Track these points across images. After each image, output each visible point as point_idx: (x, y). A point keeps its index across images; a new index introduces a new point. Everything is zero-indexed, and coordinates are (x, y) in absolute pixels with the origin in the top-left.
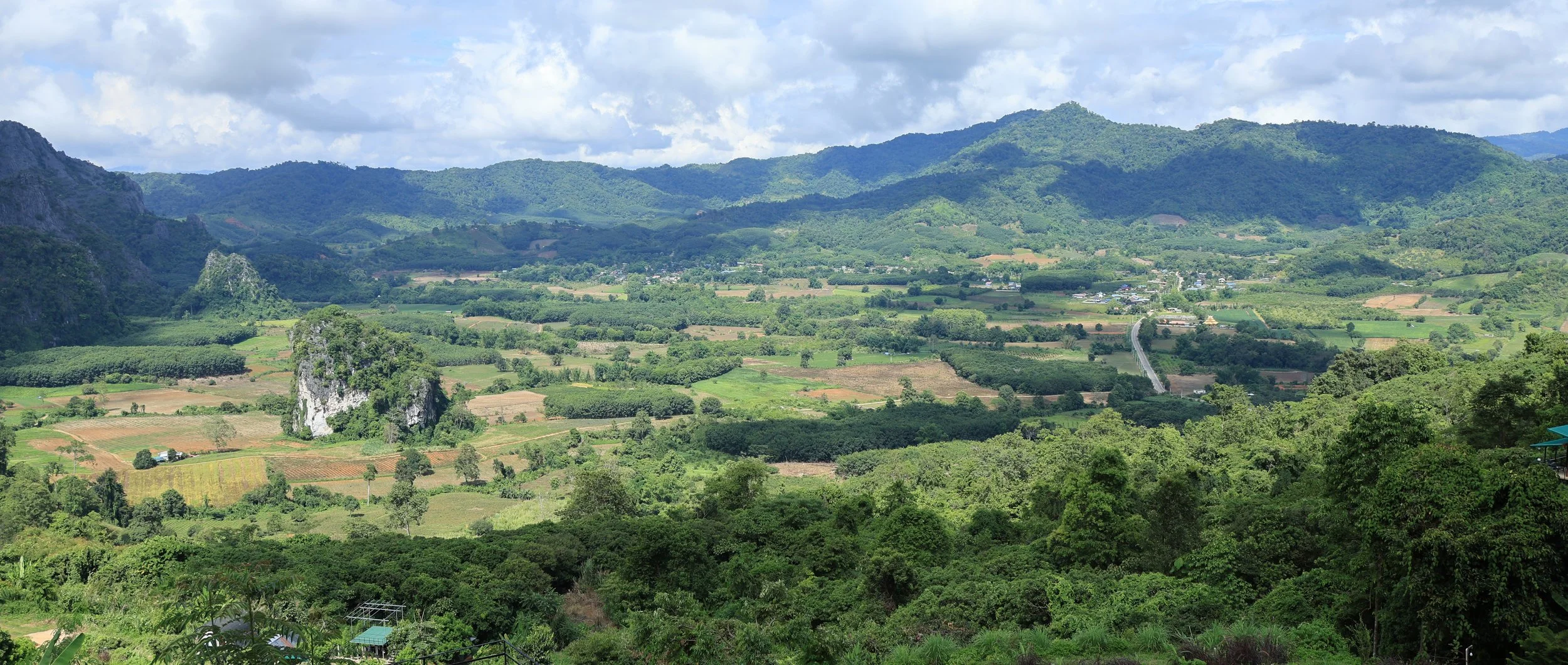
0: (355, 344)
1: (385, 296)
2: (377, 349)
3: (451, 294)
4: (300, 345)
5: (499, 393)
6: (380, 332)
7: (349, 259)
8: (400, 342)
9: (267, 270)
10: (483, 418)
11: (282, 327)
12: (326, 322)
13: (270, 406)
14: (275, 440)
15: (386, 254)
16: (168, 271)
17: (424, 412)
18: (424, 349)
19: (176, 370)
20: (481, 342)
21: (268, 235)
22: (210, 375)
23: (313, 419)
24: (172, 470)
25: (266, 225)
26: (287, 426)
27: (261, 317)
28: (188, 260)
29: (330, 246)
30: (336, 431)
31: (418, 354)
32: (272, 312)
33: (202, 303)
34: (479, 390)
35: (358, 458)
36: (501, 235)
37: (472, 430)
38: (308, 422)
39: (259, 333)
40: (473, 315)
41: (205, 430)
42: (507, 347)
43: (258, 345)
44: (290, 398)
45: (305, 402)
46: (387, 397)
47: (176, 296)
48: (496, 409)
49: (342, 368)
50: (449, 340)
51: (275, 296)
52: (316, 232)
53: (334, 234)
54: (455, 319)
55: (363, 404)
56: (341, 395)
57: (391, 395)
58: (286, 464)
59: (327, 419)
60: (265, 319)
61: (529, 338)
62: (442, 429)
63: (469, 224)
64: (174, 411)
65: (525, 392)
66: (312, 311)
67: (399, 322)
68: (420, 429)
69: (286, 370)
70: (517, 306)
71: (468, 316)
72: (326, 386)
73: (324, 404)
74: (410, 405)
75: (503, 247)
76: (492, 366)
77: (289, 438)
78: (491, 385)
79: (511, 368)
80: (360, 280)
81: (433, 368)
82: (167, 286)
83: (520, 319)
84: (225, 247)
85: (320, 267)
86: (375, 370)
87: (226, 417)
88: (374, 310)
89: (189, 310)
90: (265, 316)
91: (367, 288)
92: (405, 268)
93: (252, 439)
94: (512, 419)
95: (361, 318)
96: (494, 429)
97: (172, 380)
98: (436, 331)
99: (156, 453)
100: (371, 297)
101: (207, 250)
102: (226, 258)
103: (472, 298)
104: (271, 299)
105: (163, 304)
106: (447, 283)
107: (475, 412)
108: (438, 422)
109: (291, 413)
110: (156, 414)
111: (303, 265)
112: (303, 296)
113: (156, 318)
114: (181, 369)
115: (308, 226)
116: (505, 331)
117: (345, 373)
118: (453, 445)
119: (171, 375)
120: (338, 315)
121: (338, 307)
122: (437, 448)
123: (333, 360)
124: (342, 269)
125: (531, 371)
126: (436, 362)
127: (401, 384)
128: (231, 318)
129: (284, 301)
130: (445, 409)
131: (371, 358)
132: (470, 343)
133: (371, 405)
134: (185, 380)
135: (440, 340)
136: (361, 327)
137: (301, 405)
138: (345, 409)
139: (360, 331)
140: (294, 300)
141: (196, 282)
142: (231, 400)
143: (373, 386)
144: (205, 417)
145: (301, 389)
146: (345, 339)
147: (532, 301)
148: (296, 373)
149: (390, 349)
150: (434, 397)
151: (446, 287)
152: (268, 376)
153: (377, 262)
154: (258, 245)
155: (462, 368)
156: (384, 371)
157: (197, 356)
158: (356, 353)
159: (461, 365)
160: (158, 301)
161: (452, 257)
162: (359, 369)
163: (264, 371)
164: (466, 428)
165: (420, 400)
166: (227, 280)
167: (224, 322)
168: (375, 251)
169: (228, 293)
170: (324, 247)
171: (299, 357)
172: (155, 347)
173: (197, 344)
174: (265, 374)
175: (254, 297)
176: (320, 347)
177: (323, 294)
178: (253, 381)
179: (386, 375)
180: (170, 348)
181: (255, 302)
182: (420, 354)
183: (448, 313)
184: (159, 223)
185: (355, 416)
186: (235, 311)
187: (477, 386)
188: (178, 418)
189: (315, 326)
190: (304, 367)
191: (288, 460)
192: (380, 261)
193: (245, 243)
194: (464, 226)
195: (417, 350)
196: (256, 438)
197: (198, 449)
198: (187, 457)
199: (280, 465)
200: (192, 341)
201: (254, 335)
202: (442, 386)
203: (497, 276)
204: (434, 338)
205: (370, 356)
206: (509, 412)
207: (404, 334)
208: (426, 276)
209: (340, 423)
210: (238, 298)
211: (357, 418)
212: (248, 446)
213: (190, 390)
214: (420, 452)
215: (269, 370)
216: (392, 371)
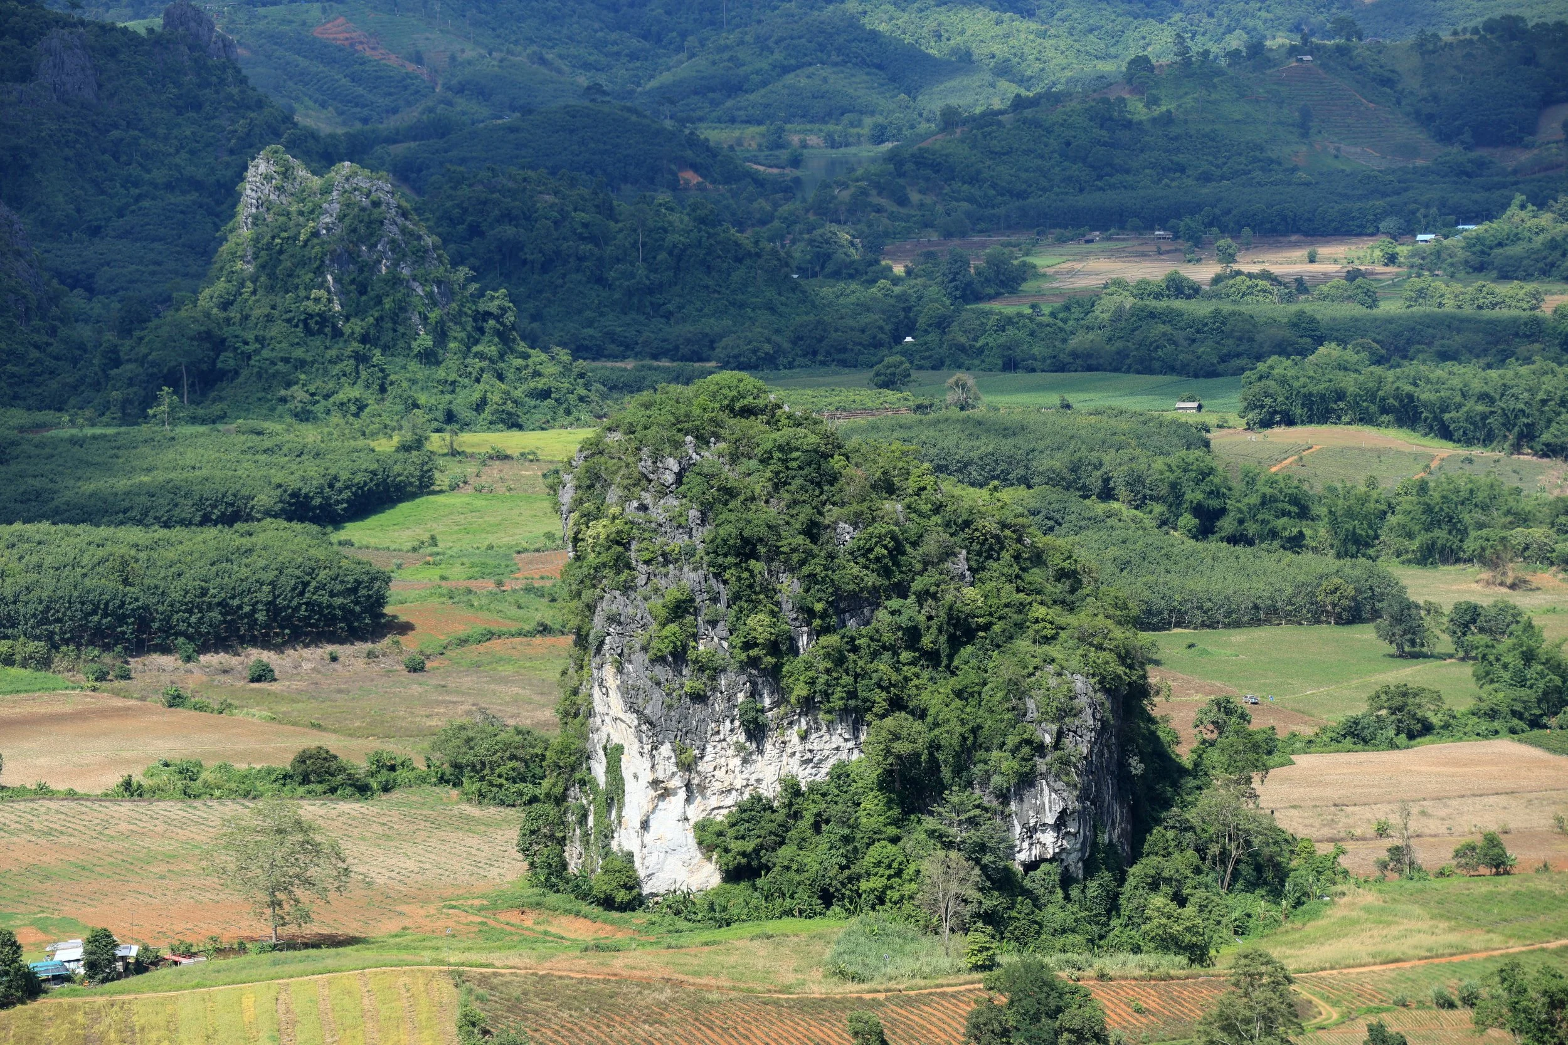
0: (812, 531)
1: (933, 337)
2: (897, 550)
3: (1199, 328)
4: (599, 529)
5: (1392, 746)
6: (912, 484)
7: (790, 189)
8: (990, 525)
9: (475, 231)
10: (1324, 849)
11: (529, 457)
12: (702, 440)
13: (478, 769)
14: (495, 904)
15: (936, 167)
16: (95, 231)
17: (1082, 814)
18: (1084, 556)
19: (122, 619)
20: (1318, 532)
21: (479, 91)
22: (254, 642)
23: (645, 825)
24: (96, 1015)
25: (470, 53)
26: (544, 851)
27: (450, 417)
28: (169, 187)
29: (715, 135)
30: (733, 875)
31: (1062, 575)
32: (495, 398)
33: (227, 361)
34: (1308, 731)
35: (819, 987)
36: (1412, 83)
37: (1276, 894)
38: (626, 840)
39: (442, 480)
40: (1290, 422)
41: (229, 860)
42: (1431, 556)
43: (438, 529)
44: (555, 736)
45: (614, 754)
46: (934, 746)
47: (125, 331)
48: (1381, 812)
49: (759, 624)
50: (1188, 520)
51: (503, 337)
52: (665, 78)
53: (734, 88)
54: (1215, 437)
55: (841, 775)
56: (756, 731)
57: (950, 735)
58: (536, 1004)
59: (701, 828)
60: (466, 426)
61: (1523, 519)
62: (1154, 886)
63: (1278, 41)
64: (114, 779)
65: (1506, 747)
66: (646, 395)
67: (987, 445)
68: (1066, 881)
69: (545, 629)
70: (1477, 386)
71: (1267, 424)
72: (699, 698)
73: (687, 767)
74: (1026, 781)
75: (1419, 136)
76: (1365, 634)
77: (552, 898)
78: (1360, 709)
79: (1445, 643)
80: (836, 275)
81: (1118, 633)
82: (91, 291)
83: (1488, 439)
84: (313, 136)
85: (679, 219)
86: (887, 637)
87: (311, 810)
88: (890, 395)
89: (174, 380)
90: (465, 414)
91: (864, 307)
92: (1012, 226)
93: (407, 899)
94: (1445, 857)
95: (839, 425)
96: (1369, 897)
97: (108, 658)
98: (1135, 482)
99: (39, 946)
100: (877, 345)
101: (247, 148)
102: (316, 182)
103: (1283, 349)
104: (489, 347)
105: (75, 361)
106: (1178, 288)
107: (1291, 823)
108: (1135, 857)
109: (560, 800)
110: (43, 792)
111: (610, 212)
112: (611, 336)
113: (47, 416)
114: (143, 620)
115: (633, 57)
116: (1423, 488)
117: (773, 647)
118: (1198, 954)
119: (104, 639)
120: (748, 412)
121: (748, 380)
122: (1132, 964)
123: (725, 593)
124: (764, 231)
125: (1529, 657)
126: (1135, 609)
127: (992, 693)
128: (336, 419)
129: (538, 356)
130: (1167, 804)
131: (875, 589)
132: (1274, 534)
133: (872, 775)
134: (157, 659)
135: (1149, 522)
136: (837, 462)
137: (599, 769)
138: (770, 790)
139: (833, 479)
140: (580, 350)
141: (202, 277)
142: (331, 743)
143: (880, 698)
144: (232, 808)
145: (599, 706)
146: (772, 512)
147: (1539, 363)
148: (582, 640)
149: (948, 554)
150: (1124, 753)
151: (1179, 304)
152: (473, 652)
153: (903, 201)
154: (439, 129)
155: (1238, 637)
156: (926, 641)
157: (202, 568)
158: (814, 566)
159: (1237, 624)
160: (56, 347)
161: (1206, 178)
162: (826, 630)
163: (462, 631)
164: (1251, 887)
165: (1065, 762)
166: (319, 271)
167: (310, 434)
168: (893, 157)
169: (324, 319)
170: (693, 142)
171: (594, 578)
172: (45, 526)
173: (205, 521)
174: (463, 642)
175: (424, 340)
176: (678, 542)
177: (687, 329)
178: (416, 668)
179: (932, 658)
180: (103, 532)
181: (429, 357)
182: (1070, 577)
183: (1185, 411)
184: (55, 38)
185: (808, 819)
186: (349, 392)
187: (1301, 713)
188: (126, 807)
189: (656, 458)
190: (612, 619)
191: (545, 987)
192: (915, 197)
193: (392, 123)
194: (1256, 50)
195: (1056, 561)
196: (421, 896)
197: (199, 934)
198: (157, 962)
199: (515, 1006)
200: (186, 509)
201: (423, 486)
202: (1158, 707)
203: (1392, 259)
204: (1127, 512)
205: (871, 579)
206: (1433, 826)
207: (1007, 495)
208: (1097, 254)
209: (749, 846)
210: (364, 339)
211: (817, 827)
212: (391, 926)
213: (176, 700)
214: (1064, 975)
215: (479, 628)
216: (955, 643)
